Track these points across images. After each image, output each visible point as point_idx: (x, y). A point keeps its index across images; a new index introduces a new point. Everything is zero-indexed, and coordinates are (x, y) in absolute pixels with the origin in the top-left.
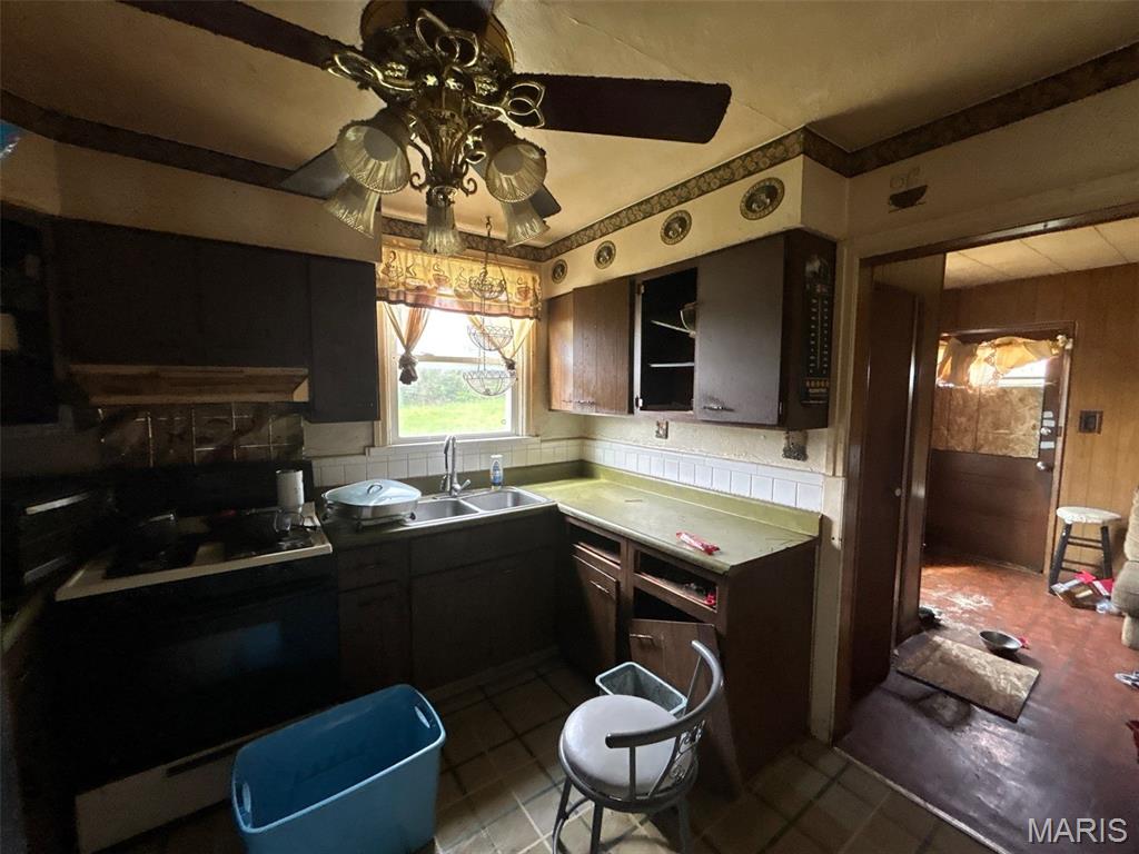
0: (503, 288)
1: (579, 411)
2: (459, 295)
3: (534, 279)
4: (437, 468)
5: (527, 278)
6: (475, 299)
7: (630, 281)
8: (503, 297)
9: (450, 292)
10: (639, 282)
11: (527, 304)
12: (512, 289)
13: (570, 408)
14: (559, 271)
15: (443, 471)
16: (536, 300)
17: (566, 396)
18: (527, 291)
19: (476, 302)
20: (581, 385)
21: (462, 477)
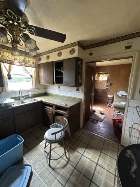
0: (29, 62)
1: (45, 84)
2: (20, 62)
3: (35, 60)
4: (18, 95)
5: (34, 60)
6: (23, 63)
7: (52, 63)
8: (29, 63)
9: (18, 62)
10: (54, 63)
11: (34, 65)
12: (31, 62)
13: (43, 84)
14: (40, 59)
15: (19, 96)
16: (36, 64)
17: (43, 82)
18: (34, 62)
19: (23, 64)
20: (45, 80)
21: (23, 97)
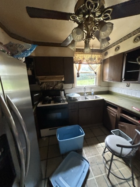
2: (87, 61)
3: (101, 56)
6: (90, 61)
8: (95, 60)
13: (107, 81)
14: (106, 54)
16: (101, 60)
17: (107, 78)
